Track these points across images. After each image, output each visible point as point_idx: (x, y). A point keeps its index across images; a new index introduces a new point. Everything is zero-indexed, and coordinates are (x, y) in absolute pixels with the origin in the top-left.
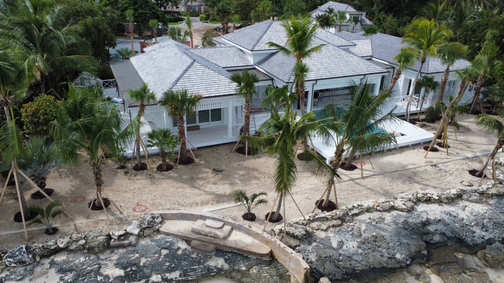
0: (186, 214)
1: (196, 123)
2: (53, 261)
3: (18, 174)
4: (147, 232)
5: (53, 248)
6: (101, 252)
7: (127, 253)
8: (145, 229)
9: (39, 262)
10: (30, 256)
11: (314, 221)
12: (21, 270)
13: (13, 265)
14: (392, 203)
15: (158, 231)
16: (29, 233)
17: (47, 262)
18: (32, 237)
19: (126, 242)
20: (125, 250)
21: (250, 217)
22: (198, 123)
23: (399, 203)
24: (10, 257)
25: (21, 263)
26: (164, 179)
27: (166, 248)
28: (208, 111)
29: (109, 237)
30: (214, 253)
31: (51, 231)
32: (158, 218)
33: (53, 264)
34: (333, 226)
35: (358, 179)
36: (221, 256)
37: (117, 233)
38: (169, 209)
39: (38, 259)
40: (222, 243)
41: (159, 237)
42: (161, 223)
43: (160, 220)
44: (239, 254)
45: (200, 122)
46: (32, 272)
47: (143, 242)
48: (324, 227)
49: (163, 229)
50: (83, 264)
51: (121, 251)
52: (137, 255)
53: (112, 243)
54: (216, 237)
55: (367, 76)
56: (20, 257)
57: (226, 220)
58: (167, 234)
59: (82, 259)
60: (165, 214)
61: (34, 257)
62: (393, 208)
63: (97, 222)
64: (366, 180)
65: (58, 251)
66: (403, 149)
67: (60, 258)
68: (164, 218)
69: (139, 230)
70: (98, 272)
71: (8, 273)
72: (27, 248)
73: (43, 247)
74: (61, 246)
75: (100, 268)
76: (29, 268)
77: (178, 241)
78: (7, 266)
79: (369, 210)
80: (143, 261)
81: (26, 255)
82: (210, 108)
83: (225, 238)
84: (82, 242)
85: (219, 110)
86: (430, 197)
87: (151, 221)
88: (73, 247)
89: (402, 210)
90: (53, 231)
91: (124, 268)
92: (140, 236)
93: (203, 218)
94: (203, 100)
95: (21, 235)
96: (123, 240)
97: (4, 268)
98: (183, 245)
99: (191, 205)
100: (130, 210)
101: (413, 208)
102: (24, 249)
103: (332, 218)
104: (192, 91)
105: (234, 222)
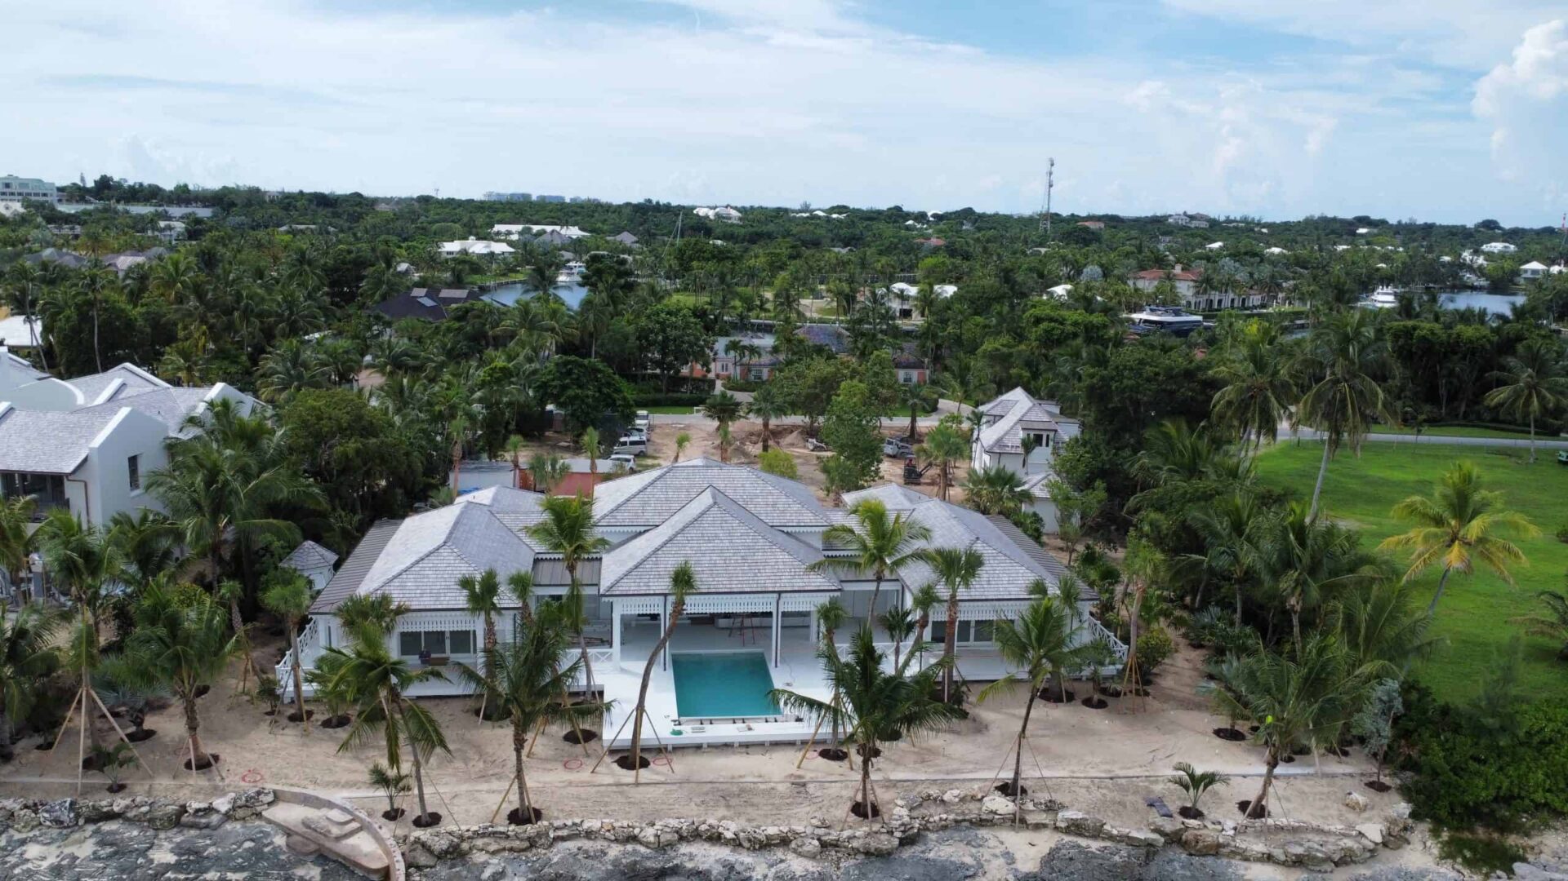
0: (311, 797)
1: (444, 652)
2: (99, 828)
3: (88, 695)
4: (240, 813)
5: (105, 810)
6: (164, 828)
7: (198, 837)
8: (240, 807)
9: (81, 827)
10: (72, 815)
11: (483, 835)
12: (55, 832)
13: (48, 823)
14: (637, 831)
15: (259, 815)
16: (84, 785)
17: (91, 828)
18: (87, 791)
19: (203, 821)
20: (198, 832)
21: (393, 815)
22: (448, 653)
23: (649, 834)
24: (47, 811)
25: (58, 822)
26: (322, 739)
27: (252, 840)
28: (442, 633)
29: (183, 809)
30: (312, 857)
31: (115, 788)
32: (267, 794)
33: (96, 832)
34: (511, 850)
35: (628, 785)
36: (320, 865)
37: (196, 805)
38: (292, 785)
39: (81, 822)
40: (328, 844)
41: (257, 823)
42: (270, 804)
43: (270, 798)
44: (344, 865)
45: (452, 652)
46: (67, 836)
47: (228, 826)
48: (492, 848)
49: (268, 813)
50: (131, 839)
51: (193, 832)
52: (208, 842)
53: (185, 819)
54: (326, 834)
55: (783, 595)
56: (59, 813)
57: (357, 813)
58: (269, 822)
59: (135, 833)
60: (283, 792)
61: (78, 816)
62: (634, 839)
63: (182, 787)
64: (641, 789)
65: (111, 816)
66: (778, 748)
67: (108, 827)
68: (278, 797)
69: (230, 806)
70: (143, 853)
71: (37, 833)
72: (72, 804)
73: (93, 806)
74: (116, 809)
75: (150, 848)
76: (65, 832)
77: (276, 834)
78: (40, 824)
79: (589, 835)
80: (212, 850)
81: (66, 812)
82: (423, 629)
83: (338, 839)
84: (145, 809)
85: (467, 633)
86: (720, 834)
87: (252, 798)
88: (130, 814)
89: (647, 845)
90: (117, 788)
91: (179, 854)
92: (228, 817)
93: (330, 805)
94: (410, 614)
95: (74, 787)
96: (202, 817)
97: (37, 826)
98: (280, 840)
99: (327, 785)
100: (237, 778)
101: (671, 845)
102: (67, 804)
103: (517, 837)
104: (397, 598)
105: (368, 819)
